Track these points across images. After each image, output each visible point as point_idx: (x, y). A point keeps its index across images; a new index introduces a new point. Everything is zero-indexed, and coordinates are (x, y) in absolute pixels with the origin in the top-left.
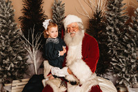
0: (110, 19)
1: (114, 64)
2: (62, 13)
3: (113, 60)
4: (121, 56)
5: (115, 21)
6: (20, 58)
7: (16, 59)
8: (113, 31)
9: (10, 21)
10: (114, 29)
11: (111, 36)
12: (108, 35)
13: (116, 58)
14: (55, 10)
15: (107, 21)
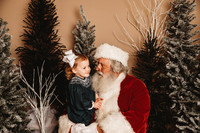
0: (172, 50)
1: (181, 128)
2: (91, 40)
3: (180, 120)
4: (192, 113)
5: (179, 54)
6: (19, 118)
7: (12, 119)
8: (178, 70)
9: (4, 55)
10: (180, 67)
11: (174, 79)
12: (169, 78)
13: (185, 118)
14: (79, 36)
15: (166, 55)
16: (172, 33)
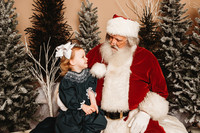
3: (177, 86)
4: (187, 78)
7: (17, 91)
9: (10, 30)
10: (173, 40)
11: (169, 52)
12: (165, 50)
14: (83, 17)
16: (164, 12)
